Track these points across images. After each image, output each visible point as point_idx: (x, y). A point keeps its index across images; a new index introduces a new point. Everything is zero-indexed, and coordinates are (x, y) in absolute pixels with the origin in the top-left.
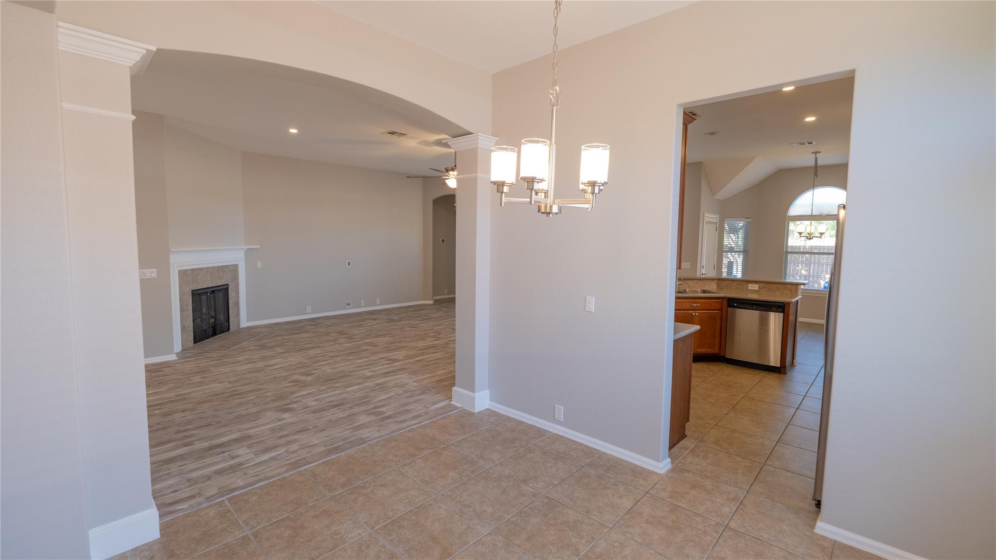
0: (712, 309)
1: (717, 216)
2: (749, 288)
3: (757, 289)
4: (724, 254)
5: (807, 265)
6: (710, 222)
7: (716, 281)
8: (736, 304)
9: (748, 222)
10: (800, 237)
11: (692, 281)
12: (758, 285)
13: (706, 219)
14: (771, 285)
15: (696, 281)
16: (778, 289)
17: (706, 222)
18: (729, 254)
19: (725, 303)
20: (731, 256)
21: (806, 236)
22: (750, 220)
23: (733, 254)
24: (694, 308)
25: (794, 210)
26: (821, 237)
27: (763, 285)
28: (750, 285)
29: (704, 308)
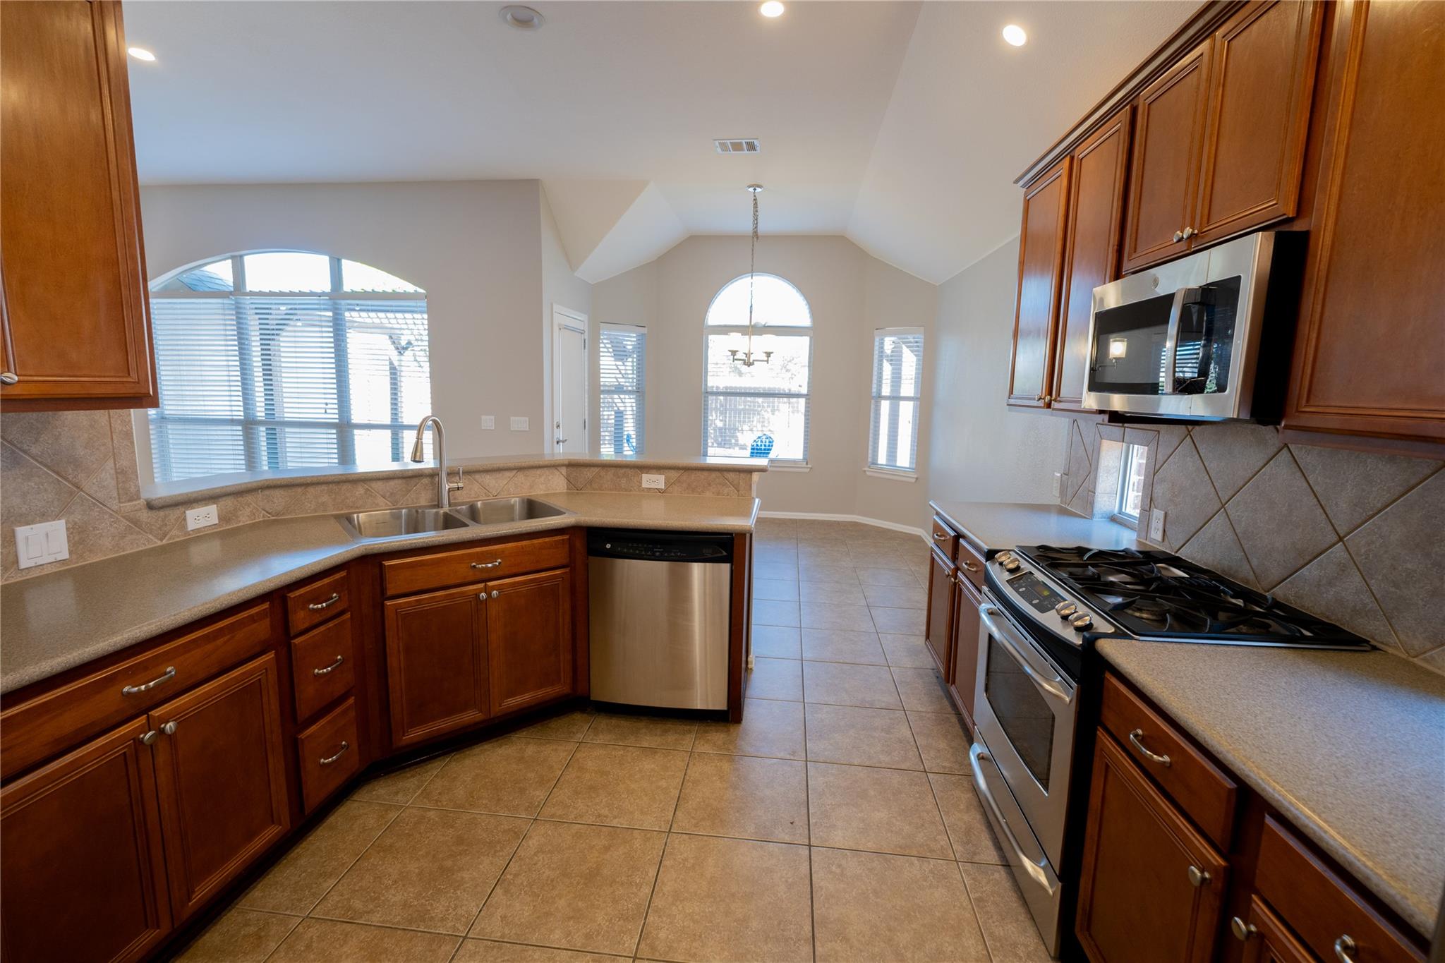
0: (544, 566)
1: (584, 317)
2: (645, 485)
3: (662, 486)
4: (602, 396)
5: (721, 413)
6: (567, 328)
7: (564, 470)
8: (608, 546)
9: (643, 335)
10: (734, 360)
11: (498, 475)
12: (663, 476)
13: (558, 319)
14: (694, 476)
15: (508, 474)
16: (710, 485)
17: (559, 325)
18: (616, 396)
19: (580, 545)
20: (619, 401)
21: (742, 358)
22: (644, 331)
23: (622, 396)
24: (485, 576)
25: (715, 316)
26: (767, 361)
27: (674, 475)
28: (645, 477)
29: (515, 570)
